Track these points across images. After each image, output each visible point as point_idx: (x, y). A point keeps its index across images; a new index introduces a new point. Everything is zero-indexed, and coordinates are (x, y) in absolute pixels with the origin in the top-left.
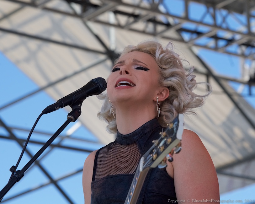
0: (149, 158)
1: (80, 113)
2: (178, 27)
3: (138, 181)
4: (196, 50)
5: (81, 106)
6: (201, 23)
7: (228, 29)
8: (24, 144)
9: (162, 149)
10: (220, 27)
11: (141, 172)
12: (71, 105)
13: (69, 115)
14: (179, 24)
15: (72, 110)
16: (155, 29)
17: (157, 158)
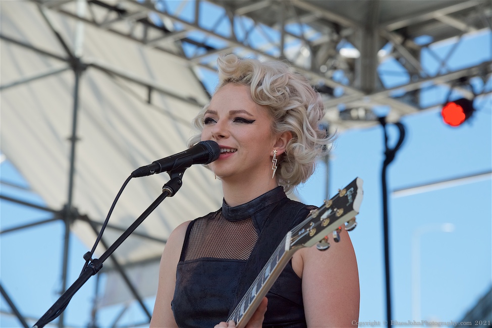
0: (302, 234)
1: (180, 184)
2: (182, 35)
3: (279, 264)
4: (201, 73)
5: (182, 175)
6: (212, 32)
7: (249, 47)
8: (100, 229)
9: (327, 222)
10: (241, 44)
11: (287, 252)
12: (170, 172)
13: (165, 185)
14: (183, 31)
15: (169, 179)
16: (146, 34)
17: (316, 234)
